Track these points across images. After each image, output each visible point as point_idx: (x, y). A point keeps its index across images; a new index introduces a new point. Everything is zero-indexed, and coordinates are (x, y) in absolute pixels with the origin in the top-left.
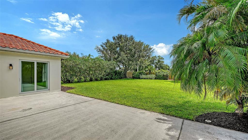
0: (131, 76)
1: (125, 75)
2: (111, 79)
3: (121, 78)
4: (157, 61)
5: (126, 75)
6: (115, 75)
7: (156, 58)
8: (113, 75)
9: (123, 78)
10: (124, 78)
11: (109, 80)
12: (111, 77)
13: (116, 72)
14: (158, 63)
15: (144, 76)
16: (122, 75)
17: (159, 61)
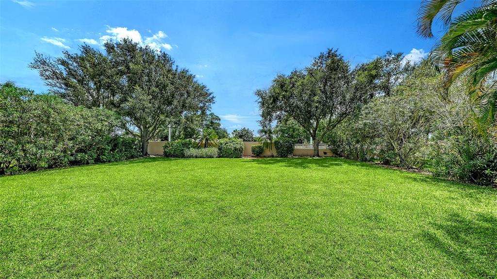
0: (161, 151)
1: (143, 148)
2: (98, 161)
3: (131, 158)
4: (208, 123)
5: (145, 148)
6: (113, 150)
7: (207, 117)
8: (105, 149)
9: (137, 157)
10: (140, 156)
11: (88, 163)
12: (95, 156)
13: (115, 143)
14: (211, 126)
15: (193, 151)
16: (135, 149)
17: (212, 123)
